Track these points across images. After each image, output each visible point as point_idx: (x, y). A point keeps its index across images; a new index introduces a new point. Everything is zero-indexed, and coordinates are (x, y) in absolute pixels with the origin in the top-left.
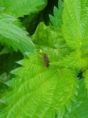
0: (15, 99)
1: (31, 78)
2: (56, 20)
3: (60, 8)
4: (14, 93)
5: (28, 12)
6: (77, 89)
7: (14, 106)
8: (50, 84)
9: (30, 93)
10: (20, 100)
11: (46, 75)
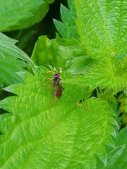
0: (7, 150)
1: (32, 117)
2: (66, 29)
3: (70, 7)
4: (4, 140)
5: (17, 21)
6: (115, 126)
7: (7, 163)
8: (67, 126)
9: (33, 142)
10: (16, 153)
11: (58, 113)
